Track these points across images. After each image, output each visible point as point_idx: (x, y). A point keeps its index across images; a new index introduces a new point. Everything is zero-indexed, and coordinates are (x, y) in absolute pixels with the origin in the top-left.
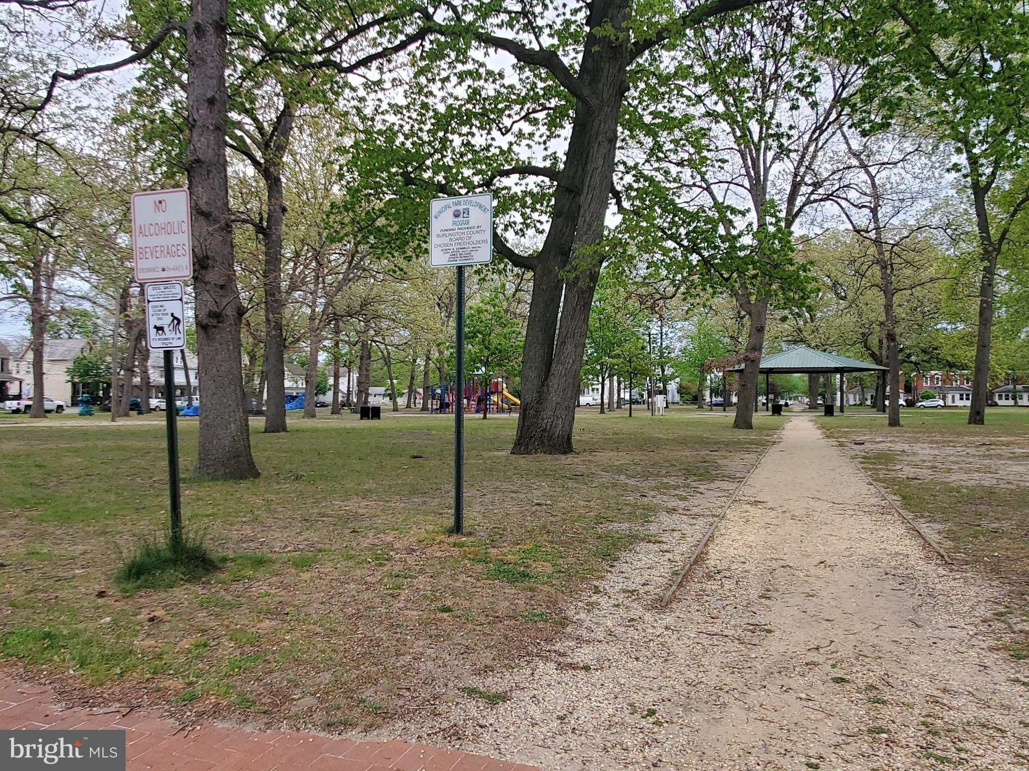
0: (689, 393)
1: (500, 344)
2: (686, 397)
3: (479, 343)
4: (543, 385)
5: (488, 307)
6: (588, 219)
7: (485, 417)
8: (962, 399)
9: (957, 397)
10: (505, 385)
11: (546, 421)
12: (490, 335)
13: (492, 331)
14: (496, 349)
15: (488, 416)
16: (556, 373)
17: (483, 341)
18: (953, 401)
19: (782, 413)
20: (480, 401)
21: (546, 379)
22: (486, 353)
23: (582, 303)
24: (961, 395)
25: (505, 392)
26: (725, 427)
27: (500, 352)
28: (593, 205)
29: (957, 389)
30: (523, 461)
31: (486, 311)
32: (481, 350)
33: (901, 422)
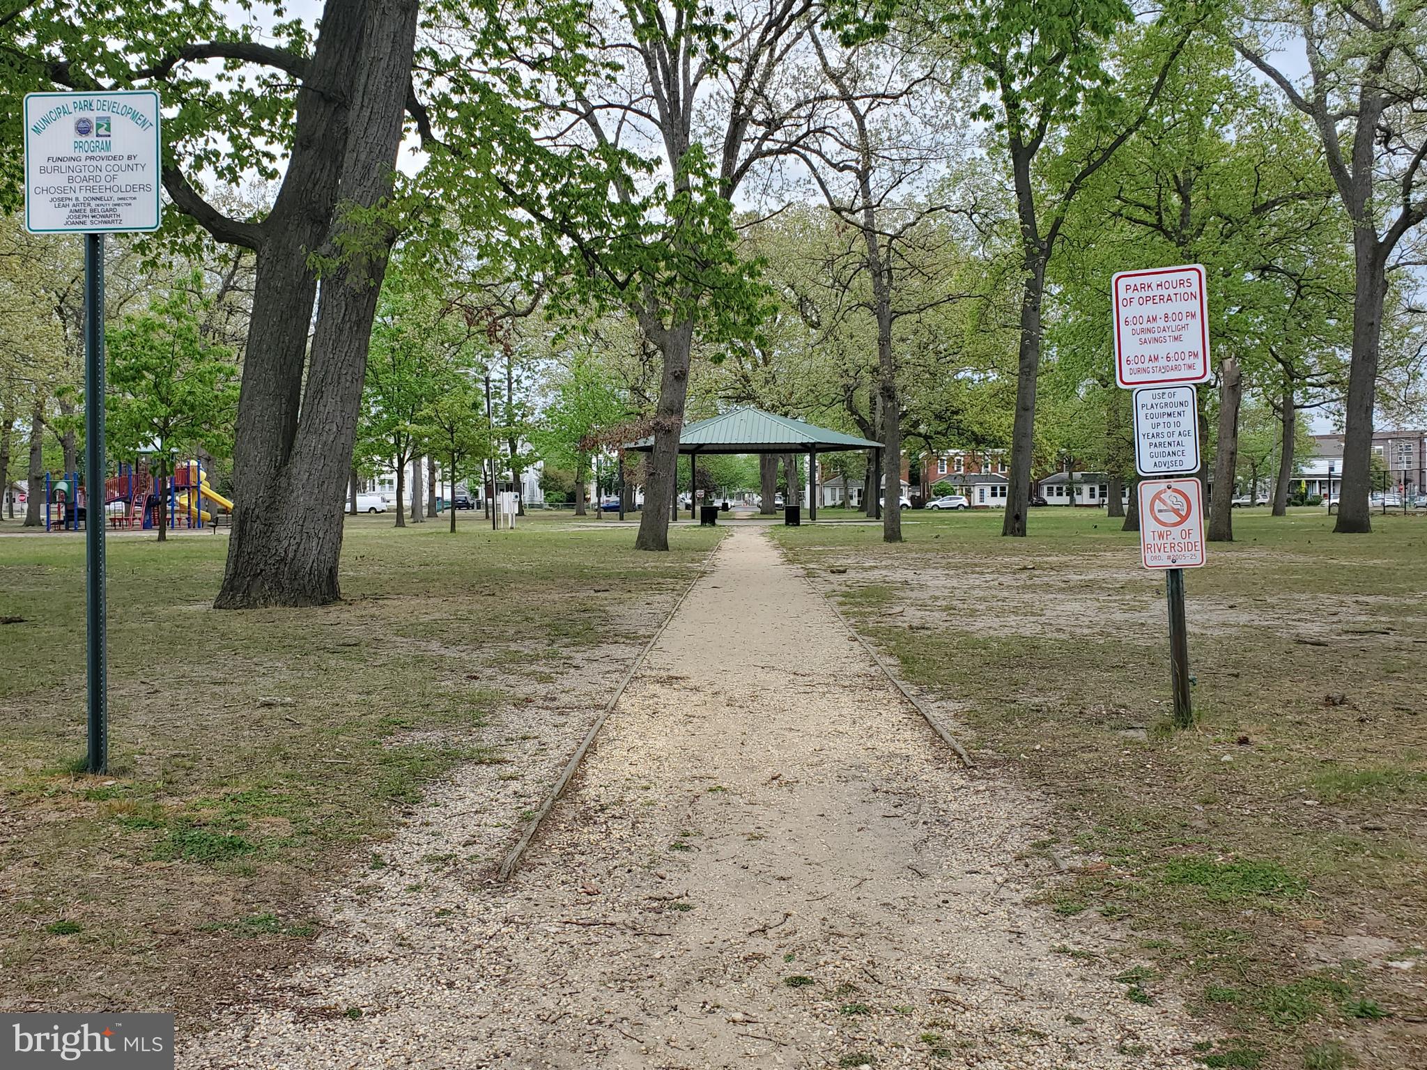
0: (561, 488)
1: (190, 393)
2: (556, 495)
3: (148, 391)
4: (279, 474)
5: (166, 319)
6: (363, 157)
7: (162, 538)
8: (994, 495)
9: (988, 491)
10: (203, 474)
11: (285, 543)
12: (170, 374)
13: (173, 367)
14: (184, 402)
15: (168, 534)
16: (305, 451)
17: (156, 386)
18: (982, 500)
19: (717, 521)
20: (151, 504)
21: (285, 461)
22: (163, 410)
23: (354, 318)
24: (994, 489)
25: (205, 488)
26: (620, 547)
27: (192, 408)
28: (373, 130)
29: (987, 478)
30: (240, 623)
31: (162, 326)
32: (152, 405)
33: (903, 535)
